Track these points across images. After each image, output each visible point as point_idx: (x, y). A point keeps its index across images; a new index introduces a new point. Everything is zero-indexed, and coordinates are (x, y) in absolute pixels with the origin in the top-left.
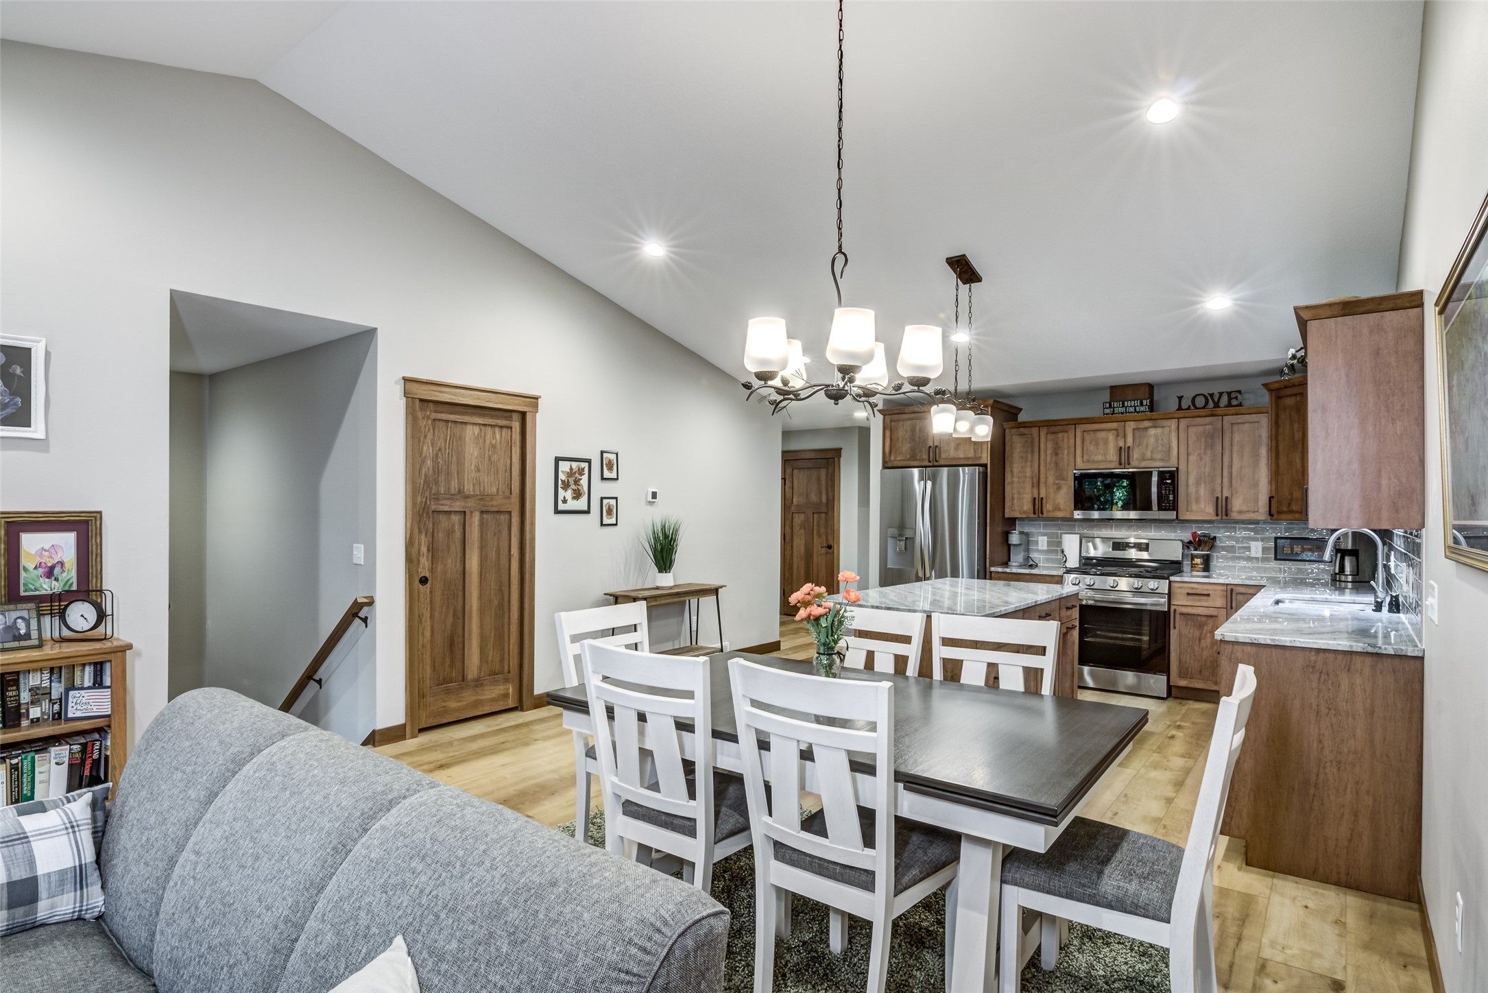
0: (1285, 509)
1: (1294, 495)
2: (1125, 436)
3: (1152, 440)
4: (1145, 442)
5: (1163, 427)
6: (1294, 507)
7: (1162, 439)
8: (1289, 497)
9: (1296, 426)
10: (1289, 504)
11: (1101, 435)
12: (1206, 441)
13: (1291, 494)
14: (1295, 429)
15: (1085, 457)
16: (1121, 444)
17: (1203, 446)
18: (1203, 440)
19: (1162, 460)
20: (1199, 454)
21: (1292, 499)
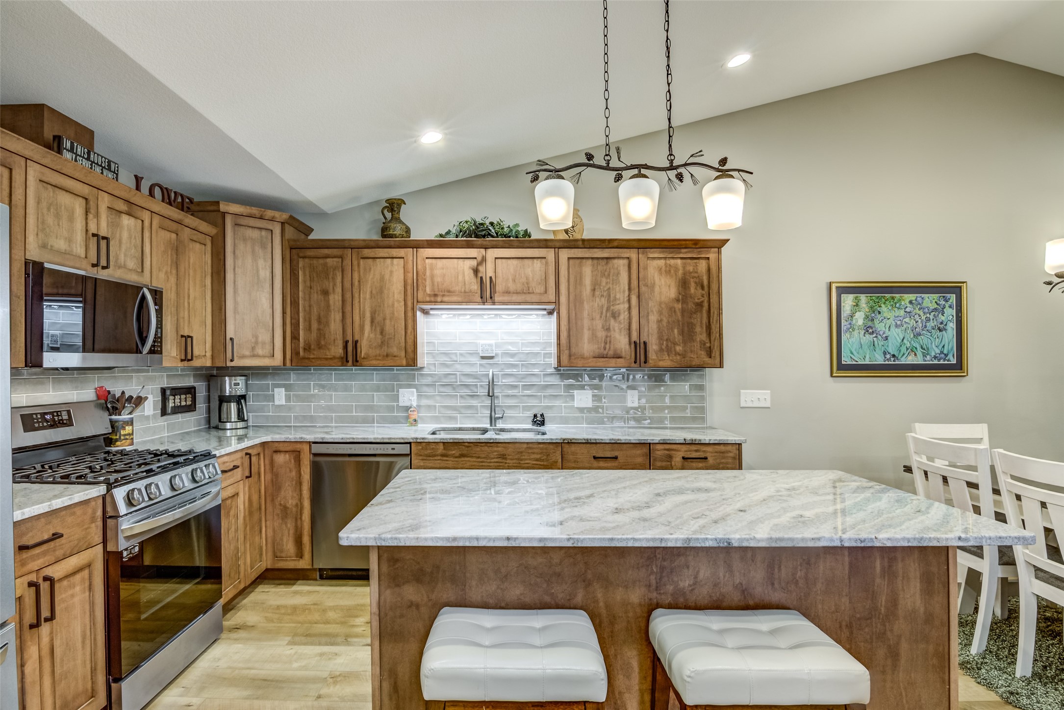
0: (247, 353)
1: (260, 339)
2: (97, 215)
3: (125, 235)
4: (118, 235)
5: (136, 218)
6: (260, 351)
7: (135, 238)
8: (253, 340)
9: (261, 263)
10: (253, 348)
11: (64, 199)
12: (171, 255)
13: (257, 337)
14: (260, 266)
15: (41, 235)
16: (93, 229)
17: (169, 262)
18: (170, 253)
19: (135, 271)
20: (166, 273)
21: (256, 343)
